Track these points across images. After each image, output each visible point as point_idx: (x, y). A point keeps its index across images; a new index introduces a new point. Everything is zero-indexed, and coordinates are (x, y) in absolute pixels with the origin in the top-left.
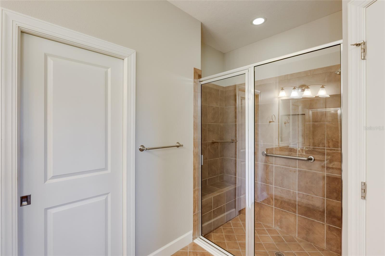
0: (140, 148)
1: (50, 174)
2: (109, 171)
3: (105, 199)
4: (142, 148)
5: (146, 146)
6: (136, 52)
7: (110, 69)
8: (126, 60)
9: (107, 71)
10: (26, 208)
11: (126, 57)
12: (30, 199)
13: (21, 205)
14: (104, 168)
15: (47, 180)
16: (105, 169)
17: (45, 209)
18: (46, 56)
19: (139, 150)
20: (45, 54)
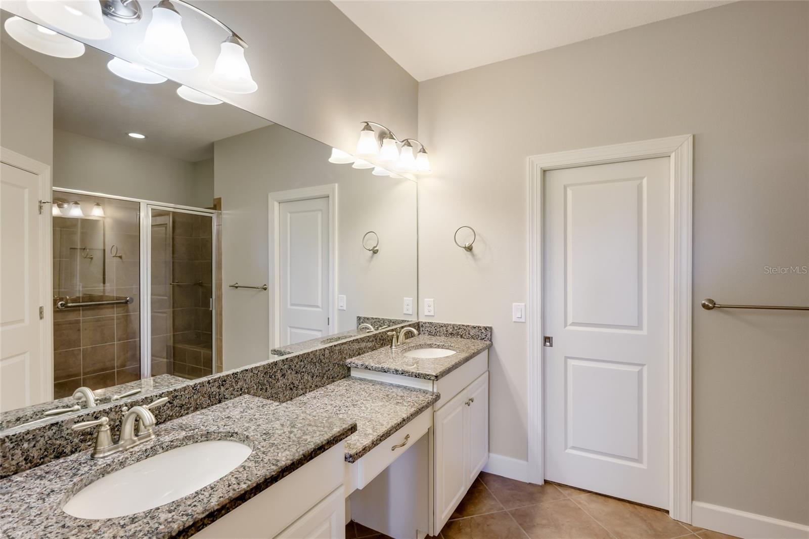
0: (703, 302)
1: (570, 321)
2: (645, 332)
3: (639, 371)
4: (707, 303)
5: (719, 302)
6: (694, 137)
7: (646, 178)
8: (673, 156)
9: (642, 183)
10: (548, 349)
11: (673, 152)
12: (552, 341)
13: (545, 345)
14: (636, 327)
15: (567, 326)
16: (639, 327)
17: (565, 357)
18: (565, 188)
19: (701, 306)
20: (564, 186)
